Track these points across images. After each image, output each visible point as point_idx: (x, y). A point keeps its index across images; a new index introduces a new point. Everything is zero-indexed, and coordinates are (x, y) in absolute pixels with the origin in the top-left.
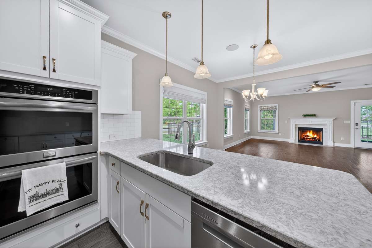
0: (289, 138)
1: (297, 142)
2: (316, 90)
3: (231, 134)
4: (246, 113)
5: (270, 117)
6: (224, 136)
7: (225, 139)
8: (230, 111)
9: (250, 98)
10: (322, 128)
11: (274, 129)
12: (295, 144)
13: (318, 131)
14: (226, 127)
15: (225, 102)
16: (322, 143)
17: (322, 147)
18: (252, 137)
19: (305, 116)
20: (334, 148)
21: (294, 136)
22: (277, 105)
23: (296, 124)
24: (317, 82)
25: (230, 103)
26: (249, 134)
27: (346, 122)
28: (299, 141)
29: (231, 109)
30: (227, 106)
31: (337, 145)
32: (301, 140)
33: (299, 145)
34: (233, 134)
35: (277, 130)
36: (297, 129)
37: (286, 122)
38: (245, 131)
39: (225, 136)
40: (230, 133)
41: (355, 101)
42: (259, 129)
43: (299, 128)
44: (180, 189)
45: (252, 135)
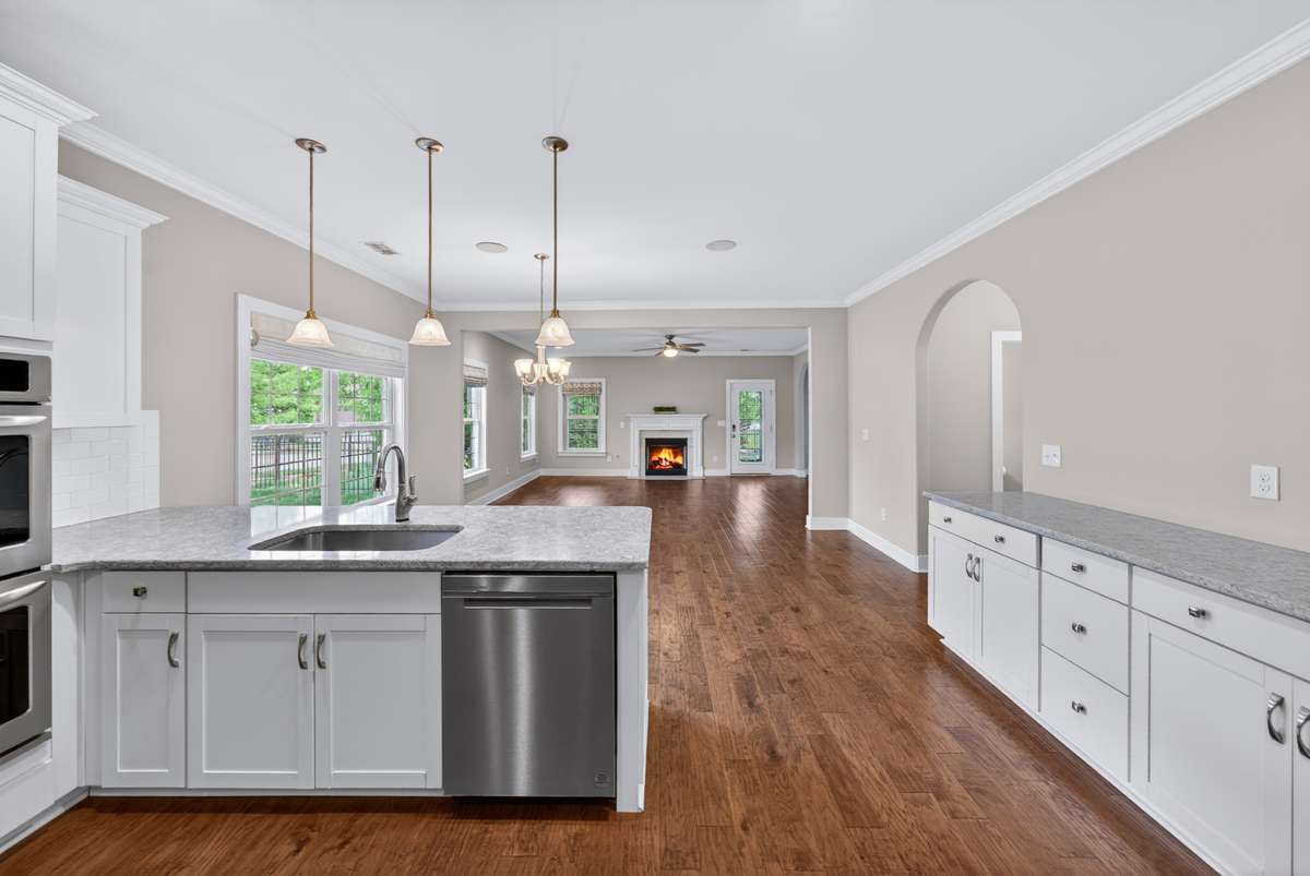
0: (627, 466)
1: (644, 477)
2: (670, 353)
3: (485, 469)
4: (526, 401)
5: (588, 415)
6: (462, 474)
7: (466, 485)
8: (480, 396)
9: (534, 376)
10: (686, 439)
11: (596, 443)
12: (640, 481)
13: (679, 445)
14: (468, 444)
15: (467, 372)
16: (684, 472)
17: (686, 481)
18: (543, 472)
19: (659, 410)
20: (704, 480)
21: (637, 463)
22: (603, 381)
23: (641, 431)
24: (671, 337)
25: (479, 374)
26: (534, 463)
27: (720, 423)
28: (647, 474)
29: (484, 390)
30: (470, 383)
31: (710, 473)
32: (652, 468)
33: (647, 481)
34: (488, 467)
35: (602, 448)
36: (644, 441)
37: (622, 425)
38: (525, 455)
39: (468, 474)
40: (480, 466)
41: (732, 381)
42: (560, 449)
43: (647, 440)
44: (421, 567)
45: (545, 467)
